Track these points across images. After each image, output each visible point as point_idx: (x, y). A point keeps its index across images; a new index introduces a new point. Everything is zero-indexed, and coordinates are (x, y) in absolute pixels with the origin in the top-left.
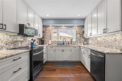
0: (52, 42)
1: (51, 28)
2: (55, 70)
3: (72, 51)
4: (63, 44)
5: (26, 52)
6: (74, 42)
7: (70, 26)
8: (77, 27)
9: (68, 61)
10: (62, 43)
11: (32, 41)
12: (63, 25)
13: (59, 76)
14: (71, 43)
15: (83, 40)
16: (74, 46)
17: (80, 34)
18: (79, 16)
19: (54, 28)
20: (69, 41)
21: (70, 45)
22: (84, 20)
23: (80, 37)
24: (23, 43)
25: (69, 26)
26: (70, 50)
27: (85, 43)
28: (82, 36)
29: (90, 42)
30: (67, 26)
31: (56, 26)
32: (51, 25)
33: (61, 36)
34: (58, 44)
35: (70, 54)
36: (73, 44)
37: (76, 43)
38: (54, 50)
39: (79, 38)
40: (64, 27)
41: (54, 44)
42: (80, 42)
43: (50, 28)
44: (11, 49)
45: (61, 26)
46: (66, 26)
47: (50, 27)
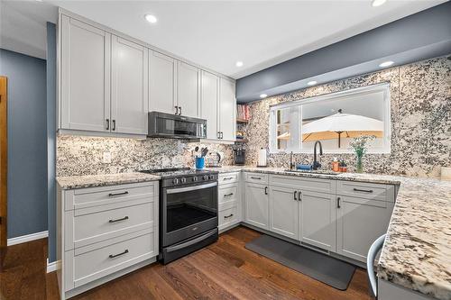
0: (269, 156)
1: (268, 105)
2: (240, 263)
3: (347, 209)
4: (316, 166)
5: (144, 181)
6: (382, 161)
7: (350, 78)
8: (403, 70)
9: (327, 251)
10: (310, 160)
11: (199, 154)
12: (311, 81)
13: (230, 291)
14: (360, 163)
16: (354, 181)
19: (279, 104)
20: (347, 156)
23: (432, 125)
24: (174, 159)
25: (343, 79)
26: (334, 198)
30: (336, 82)
31: (286, 94)
32: (263, 96)
33: (340, 133)
34: (292, 166)
35: (333, 220)
37: (396, 166)
38: (262, 186)
39: (421, 133)
40: (320, 90)
41: (279, 166)
42: (428, 161)
43: (265, 105)
44: (141, 172)
45: (303, 90)
46: (328, 83)
47: (263, 102)
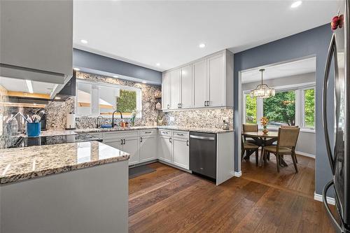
4: (113, 125)
6: (139, 121)
7: (129, 81)
8: (145, 86)
10: (109, 122)
12: (116, 76)
14: (133, 122)
15: (155, 114)
16: (145, 129)
17: (149, 102)
18: (158, 66)
19: (85, 80)
21: (132, 128)
22: (160, 74)
23: (151, 108)
25: (126, 80)
27: (160, 121)
28: (153, 108)
29: (172, 119)
30: (123, 80)
32: (77, 69)
34: (98, 126)
36: (136, 126)
37: (143, 123)
39: (149, 110)
40: (114, 81)
41: (84, 127)
42: (150, 120)
46: (120, 79)
